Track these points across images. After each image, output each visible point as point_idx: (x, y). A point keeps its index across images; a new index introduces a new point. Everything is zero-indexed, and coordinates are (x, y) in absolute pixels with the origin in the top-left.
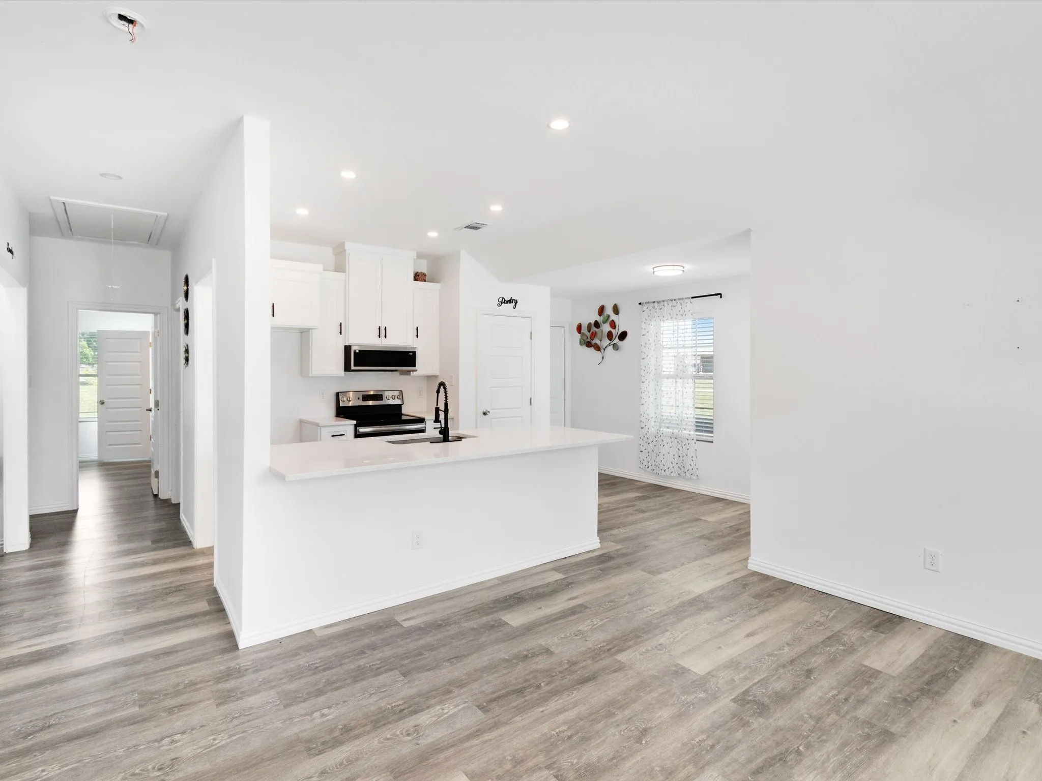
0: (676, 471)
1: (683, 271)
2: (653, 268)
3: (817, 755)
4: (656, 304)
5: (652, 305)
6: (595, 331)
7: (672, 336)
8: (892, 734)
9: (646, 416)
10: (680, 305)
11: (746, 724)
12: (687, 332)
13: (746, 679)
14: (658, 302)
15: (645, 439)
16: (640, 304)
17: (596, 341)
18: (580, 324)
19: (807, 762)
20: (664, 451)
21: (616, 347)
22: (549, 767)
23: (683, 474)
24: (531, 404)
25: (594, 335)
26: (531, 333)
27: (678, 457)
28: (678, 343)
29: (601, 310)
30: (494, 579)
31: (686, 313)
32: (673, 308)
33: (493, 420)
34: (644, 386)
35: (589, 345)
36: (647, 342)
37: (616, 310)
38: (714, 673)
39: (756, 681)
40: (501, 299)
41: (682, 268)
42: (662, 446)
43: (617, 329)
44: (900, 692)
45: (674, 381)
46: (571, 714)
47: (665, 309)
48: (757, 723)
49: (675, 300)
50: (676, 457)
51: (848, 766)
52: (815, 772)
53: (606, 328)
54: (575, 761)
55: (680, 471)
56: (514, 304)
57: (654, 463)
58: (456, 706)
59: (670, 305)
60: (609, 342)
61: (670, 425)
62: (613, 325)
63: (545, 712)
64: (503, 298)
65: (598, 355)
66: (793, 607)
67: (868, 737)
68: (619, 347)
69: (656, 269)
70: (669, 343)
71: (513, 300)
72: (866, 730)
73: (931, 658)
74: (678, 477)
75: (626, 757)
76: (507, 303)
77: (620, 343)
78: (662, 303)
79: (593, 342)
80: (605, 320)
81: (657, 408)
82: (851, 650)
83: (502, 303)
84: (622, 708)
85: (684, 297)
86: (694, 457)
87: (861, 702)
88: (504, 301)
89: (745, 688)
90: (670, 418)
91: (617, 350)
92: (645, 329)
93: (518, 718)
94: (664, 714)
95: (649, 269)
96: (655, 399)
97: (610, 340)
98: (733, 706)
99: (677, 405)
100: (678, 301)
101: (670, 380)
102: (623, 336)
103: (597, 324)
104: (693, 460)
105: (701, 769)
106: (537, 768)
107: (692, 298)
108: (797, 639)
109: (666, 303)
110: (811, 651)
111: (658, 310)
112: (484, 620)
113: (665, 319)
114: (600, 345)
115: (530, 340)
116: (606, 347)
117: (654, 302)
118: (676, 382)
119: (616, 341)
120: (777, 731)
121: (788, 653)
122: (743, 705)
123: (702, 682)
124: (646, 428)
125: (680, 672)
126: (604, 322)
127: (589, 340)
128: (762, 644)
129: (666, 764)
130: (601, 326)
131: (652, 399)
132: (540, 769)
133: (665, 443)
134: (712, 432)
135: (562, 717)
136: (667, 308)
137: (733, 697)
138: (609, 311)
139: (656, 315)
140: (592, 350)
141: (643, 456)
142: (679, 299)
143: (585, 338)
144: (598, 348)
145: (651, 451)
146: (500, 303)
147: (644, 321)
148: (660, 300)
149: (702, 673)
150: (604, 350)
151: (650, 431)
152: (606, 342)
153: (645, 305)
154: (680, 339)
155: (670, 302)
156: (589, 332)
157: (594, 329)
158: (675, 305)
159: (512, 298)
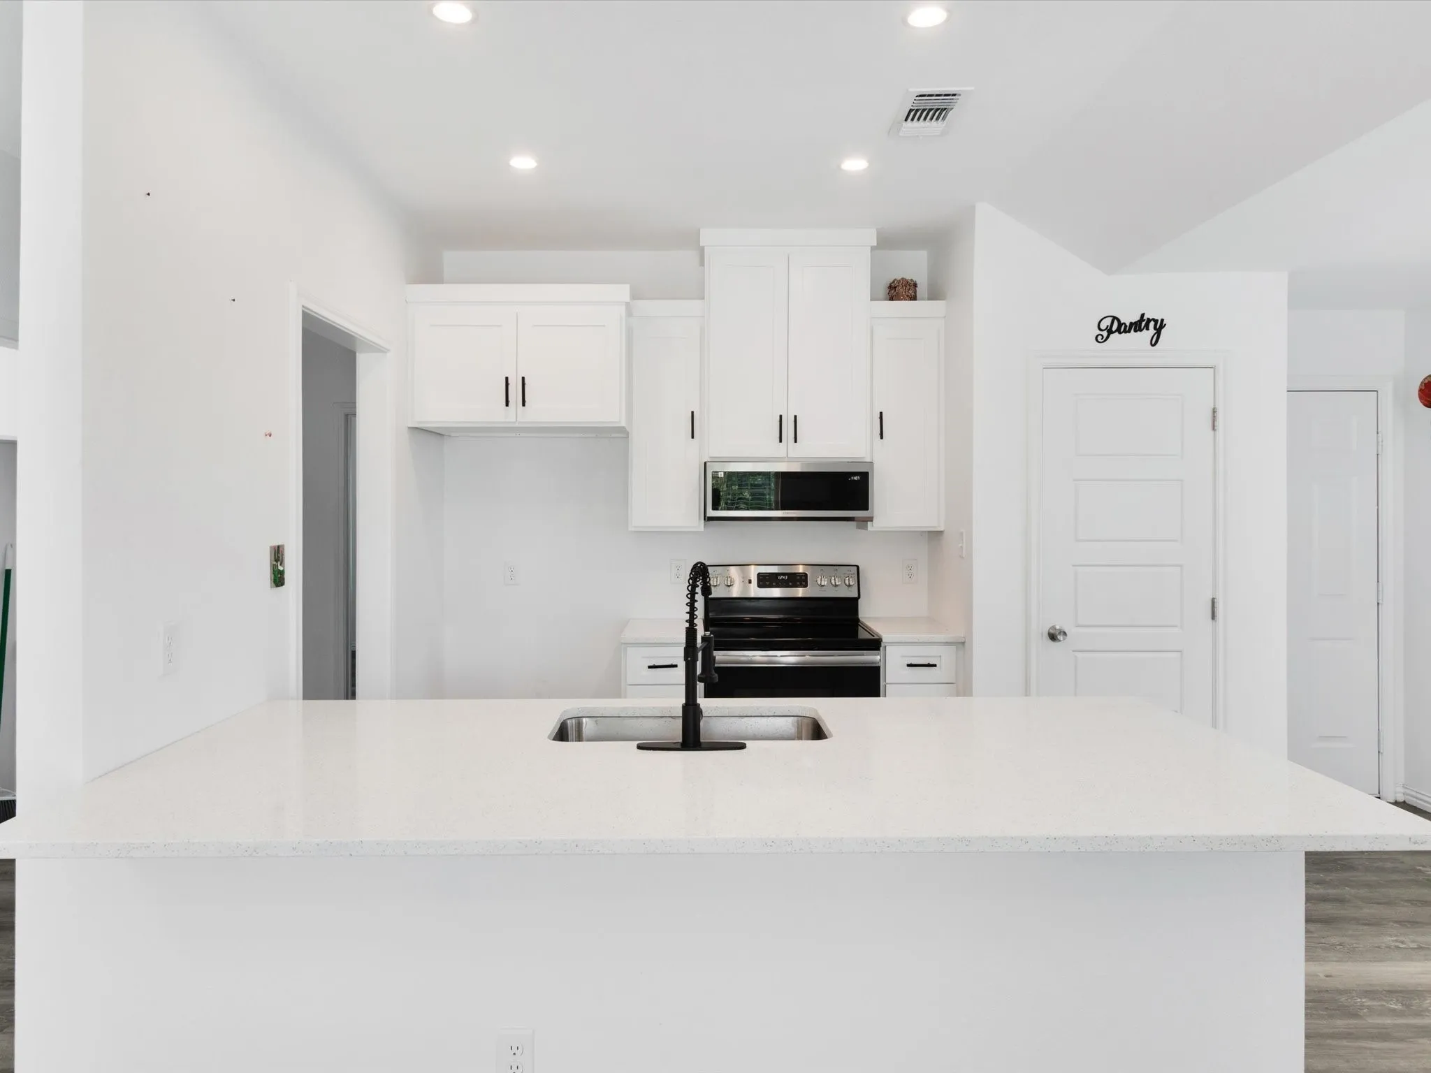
24: (1213, 616)
26: (1214, 411)
33: (1080, 655)
40: (1107, 322)
56: (1152, 331)
64: (1114, 318)
71: (1149, 320)
76: (1125, 331)
83: (1110, 332)
88: (1117, 327)
115: (1212, 432)
146: (1105, 334)
159: (1143, 315)
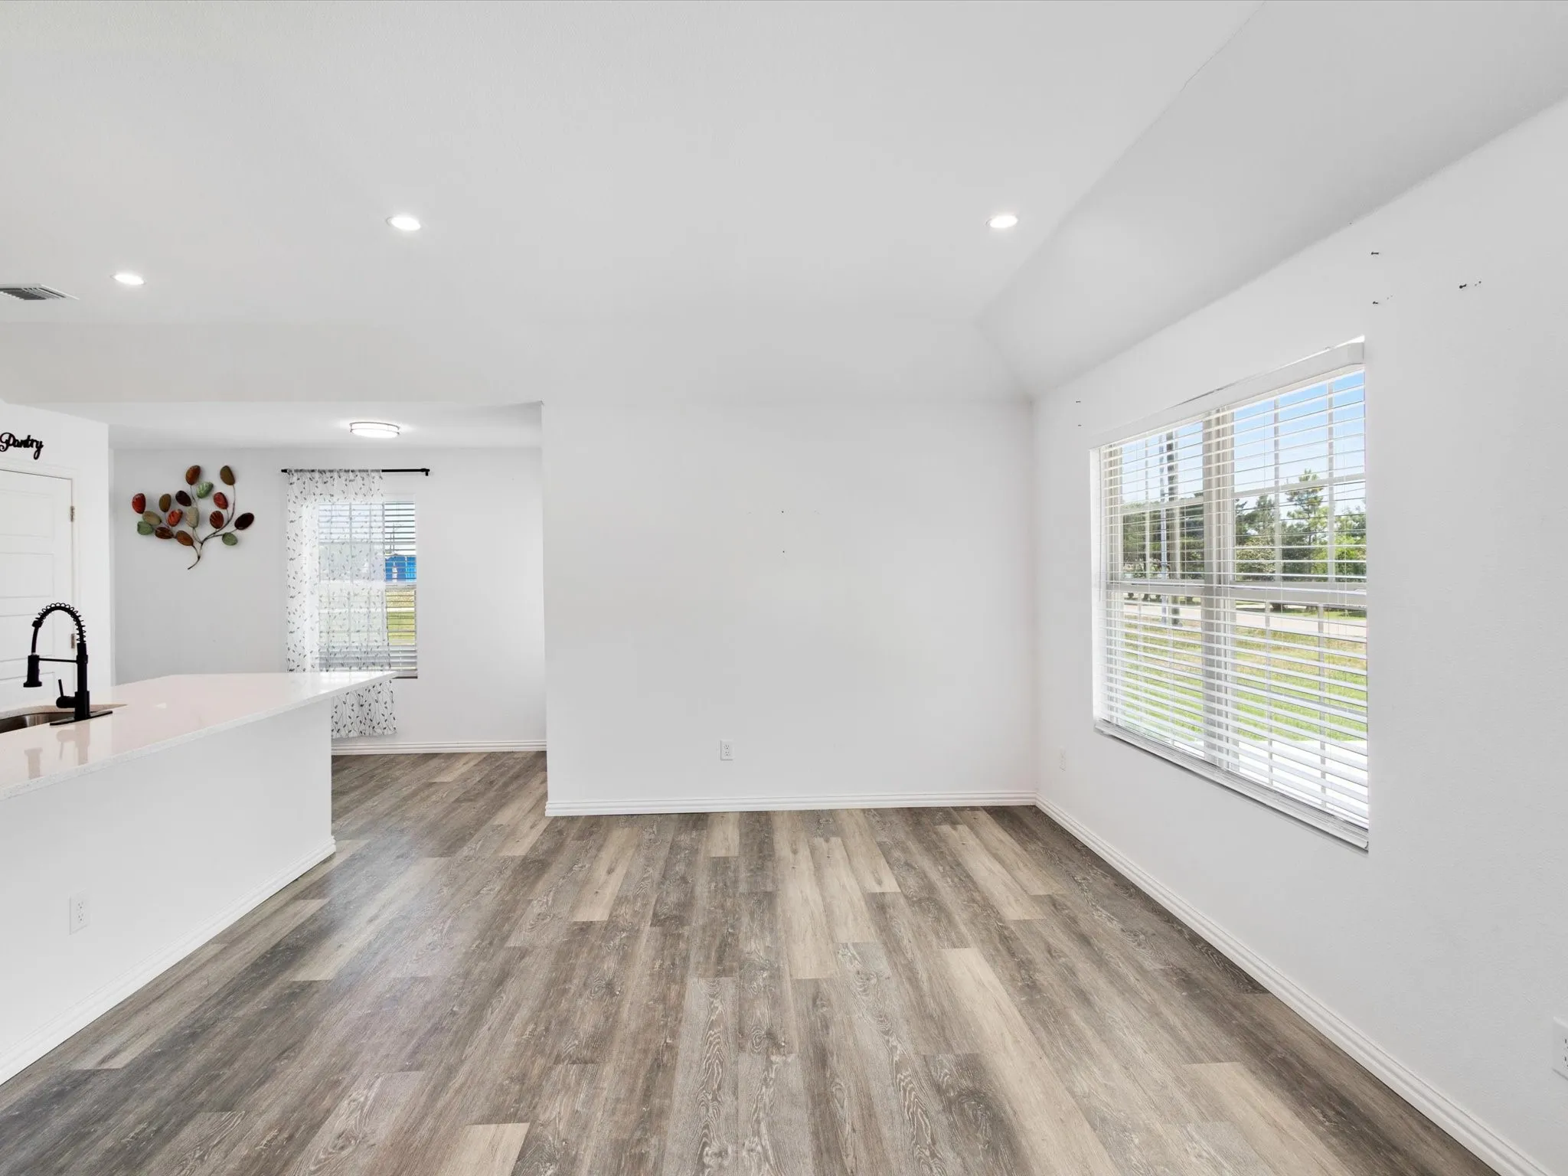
0: (356, 729)
1: (398, 433)
2: (351, 424)
3: (743, 929)
4: (317, 475)
5: (308, 475)
6: (180, 510)
8: (770, 893)
9: (299, 650)
10: (361, 479)
11: (680, 936)
12: (375, 521)
13: (645, 905)
14: (322, 472)
16: (284, 471)
17: (184, 527)
18: (142, 495)
19: (741, 936)
21: (230, 539)
22: (558, 1060)
23: (369, 731)
25: (178, 518)
26: (72, 509)
27: (359, 707)
29: (194, 474)
30: (207, 945)
31: (371, 492)
32: (349, 483)
34: (293, 604)
35: (164, 534)
36: (299, 532)
37: (228, 477)
38: (614, 914)
39: (654, 903)
41: (396, 429)
43: (230, 509)
44: (750, 864)
46: (524, 1013)
47: (335, 482)
48: (686, 931)
49: (352, 471)
50: (356, 707)
51: (766, 925)
52: (752, 940)
53: (208, 507)
54: (576, 1042)
55: (362, 727)
58: (370, 1087)
59: (343, 478)
60: (213, 530)
61: (346, 661)
62: (222, 501)
63: (493, 1027)
65: (187, 553)
66: (619, 836)
67: (760, 902)
68: (238, 538)
69: (354, 426)
70: (342, 536)
72: (755, 898)
73: (747, 835)
74: (358, 737)
75: (616, 1011)
77: (239, 533)
78: (328, 474)
79: (176, 529)
80: (203, 493)
81: (320, 636)
82: (695, 852)
84: (568, 979)
85: (370, 468)
86: (389, 701)
87: (736, 882)
89: (651, 913)
90: (345, 650)
91: (234, 544)
92: (293, 512)
93: (468, 1050)
94: (610, 965)
95: (344, 424)
96: (316, 622)
97: (217, 527)
98: (657, 929)
99: (357, 629)
100: (358, 473)
102: (245, 521)
103: (183, 498)
104: (386, 708)
105: (683, 982)
106: (546, 1072)
107: (383, 471)
108: (650, 861)
109: (335, 475)
110: (669, 865)
111: (319, 484)
112: (268, 993)
113: (333, 498)
114: (191, 536)
115: (70, 522)
116: (206, 539)
117: (313, 471)
119: (230, 528)
120: (704, 929)
121: (655, 873)
122: (662, 925)
123: (611, 926)
125: (586, 928)
126: (201, 496)
127: (164, 525)
128: (627, 875)
129: (654, 996)
130: (192, 501)
131: (309, 623)
132: (551, 1069)
134: (415, 664)
135: (517, 1021)
136: (338, 483)
137: (650, 923)
138: (211, 477)
139: (318, 491)
140: (172, 546)
142: (360, 471)
143: (154, 522)
144: (186, 540)
147: (293, 499)
148: (324, 469)
149: (605, 918)
150: (202, 544)
152: (207, 529)
153: (295, 474)
155: (344, 476)
156: (165, 511)
157: (177, 507)
158: (353, 478)
159: (29, 436)
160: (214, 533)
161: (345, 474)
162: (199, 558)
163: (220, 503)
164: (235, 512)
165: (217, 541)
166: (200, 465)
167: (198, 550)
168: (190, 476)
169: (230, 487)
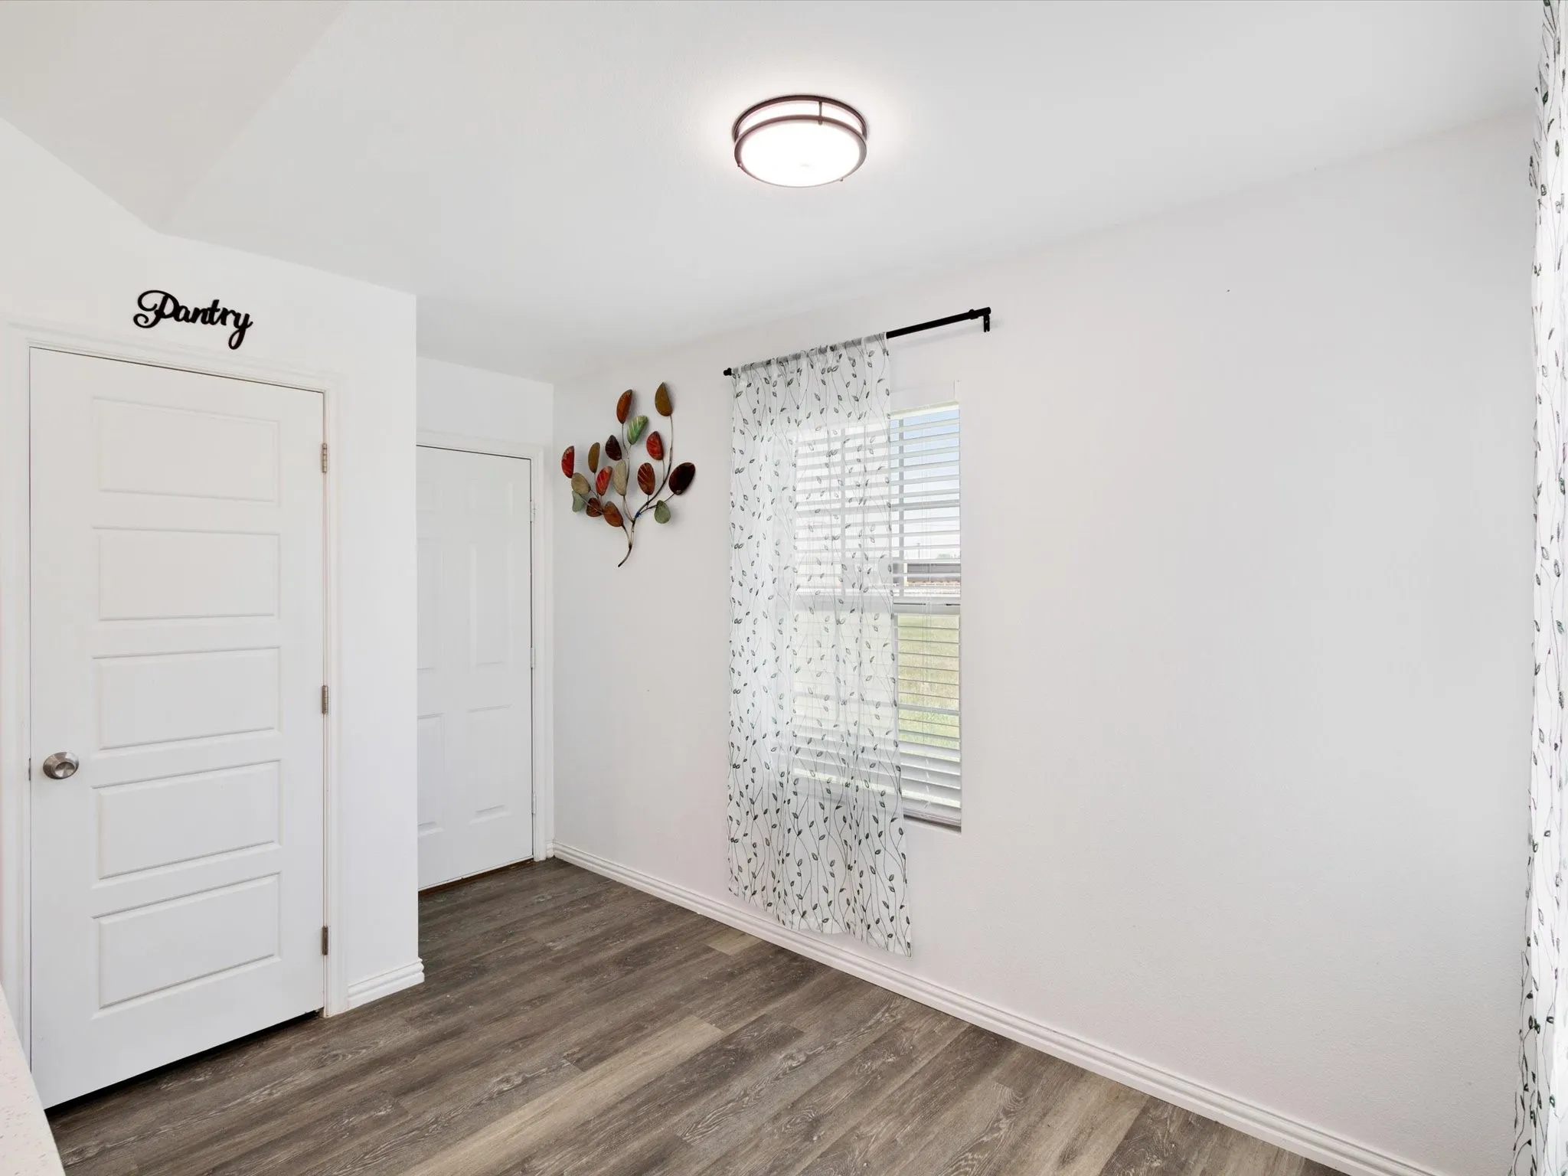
0: (838, 916)
4: (775, 370)
5: (762, 372)
6: (610, 467)
7: (825, 472)
9: (746, 729)
10: (849, 363)
14: (783, 362)
15: (745, 802)
16: (728, 372)
17: (613, 498)
18: (572, 448)
20: (799, 848)
21: (663, 514)
23: (860, 929)
24: (324, 710)
25: (605, 479)
26: (324, 448)
27: (844, 869)
28: (843, 493)
29: (626, 405)
31: (867, 388)
32: (828, 377)
34: (739, 635)
35: (594, 508)
36: (749, 492)
37: (665, 403)
40: (151, 301)
42: (793, 833)
43: (667, 459)
45: (833, 620)
47: (805, 379)
49: (833, 349)
50: (840, 869)
53: (638, 456)
55: (850, 917)
56: (231, 327)
57: (770, 883)
59: (818, 366)
60: (645, 498)
62: (656, 447)
64: (167, 296)
65: (615, 538)
68: (673, 513)
71: (225, 312)
74: (844, 934)
77: (676, 502)
78: (792, 365)
79: (605, 500)
80: (635, 435)
81: (781, 707)
83: (160, 314)
85: (864, 335)
86: (899, 880)
88: (172, 310)
90: (820, 737)
91: (666, 520)
92: (742, 452)
96: (774, 676)
97: (649, 493)
100: (843, 351)
101: (820, 616)
102: (683, 478)
103: (614, 449)
104: (892, 889)
107: (890, 335)
109: (804, 363)
111: (781, 389)
113: (801, 415)
114: (621, 510)
115: (317, 472)
116: (638, 514)
117: (769, 363)
118: (838, 622)
119: (666, 494)
124: (746, 768)
126: (633, 441)
127: (593, 495)
130: (623, 450)
131: (764, 677)
133: (802, 823)
136: (808, 379)
138: (646, 407)
139: (776, 404)
140: (600, 524)
141: (740, 854)
142: (846, 345)
143: (583, 489)
144: (615, 518)
145: (760, 842)
146: (151, 316)
147: (740, 425)
148: (786, 354)
150: (634, 522)
151: (757, 776)
152: (638, 499)
153: (743, 376)
154: (849, 482)
155: (820, 362)
156: (594, 471)
157: (605, 462)
158: (835, 364)
159: (216, 302)
160: (647, 503)
161: (820, 357)
162: (630, 547)
163: (656, 449)
164: (673, 461)
165: (649, 516)
166: (632, 389)
167: (629, 533)
168: (621, 409)
169: (668, 419)
